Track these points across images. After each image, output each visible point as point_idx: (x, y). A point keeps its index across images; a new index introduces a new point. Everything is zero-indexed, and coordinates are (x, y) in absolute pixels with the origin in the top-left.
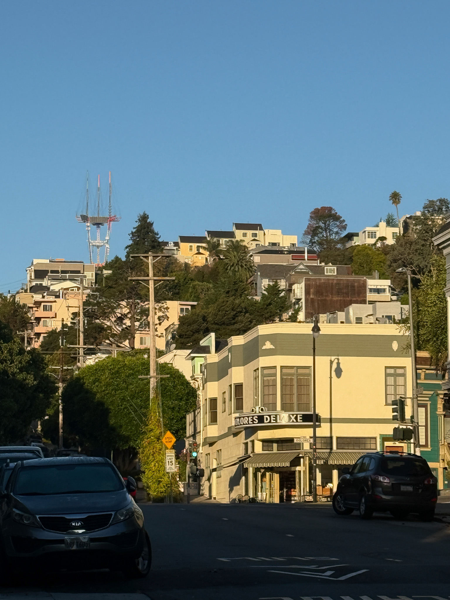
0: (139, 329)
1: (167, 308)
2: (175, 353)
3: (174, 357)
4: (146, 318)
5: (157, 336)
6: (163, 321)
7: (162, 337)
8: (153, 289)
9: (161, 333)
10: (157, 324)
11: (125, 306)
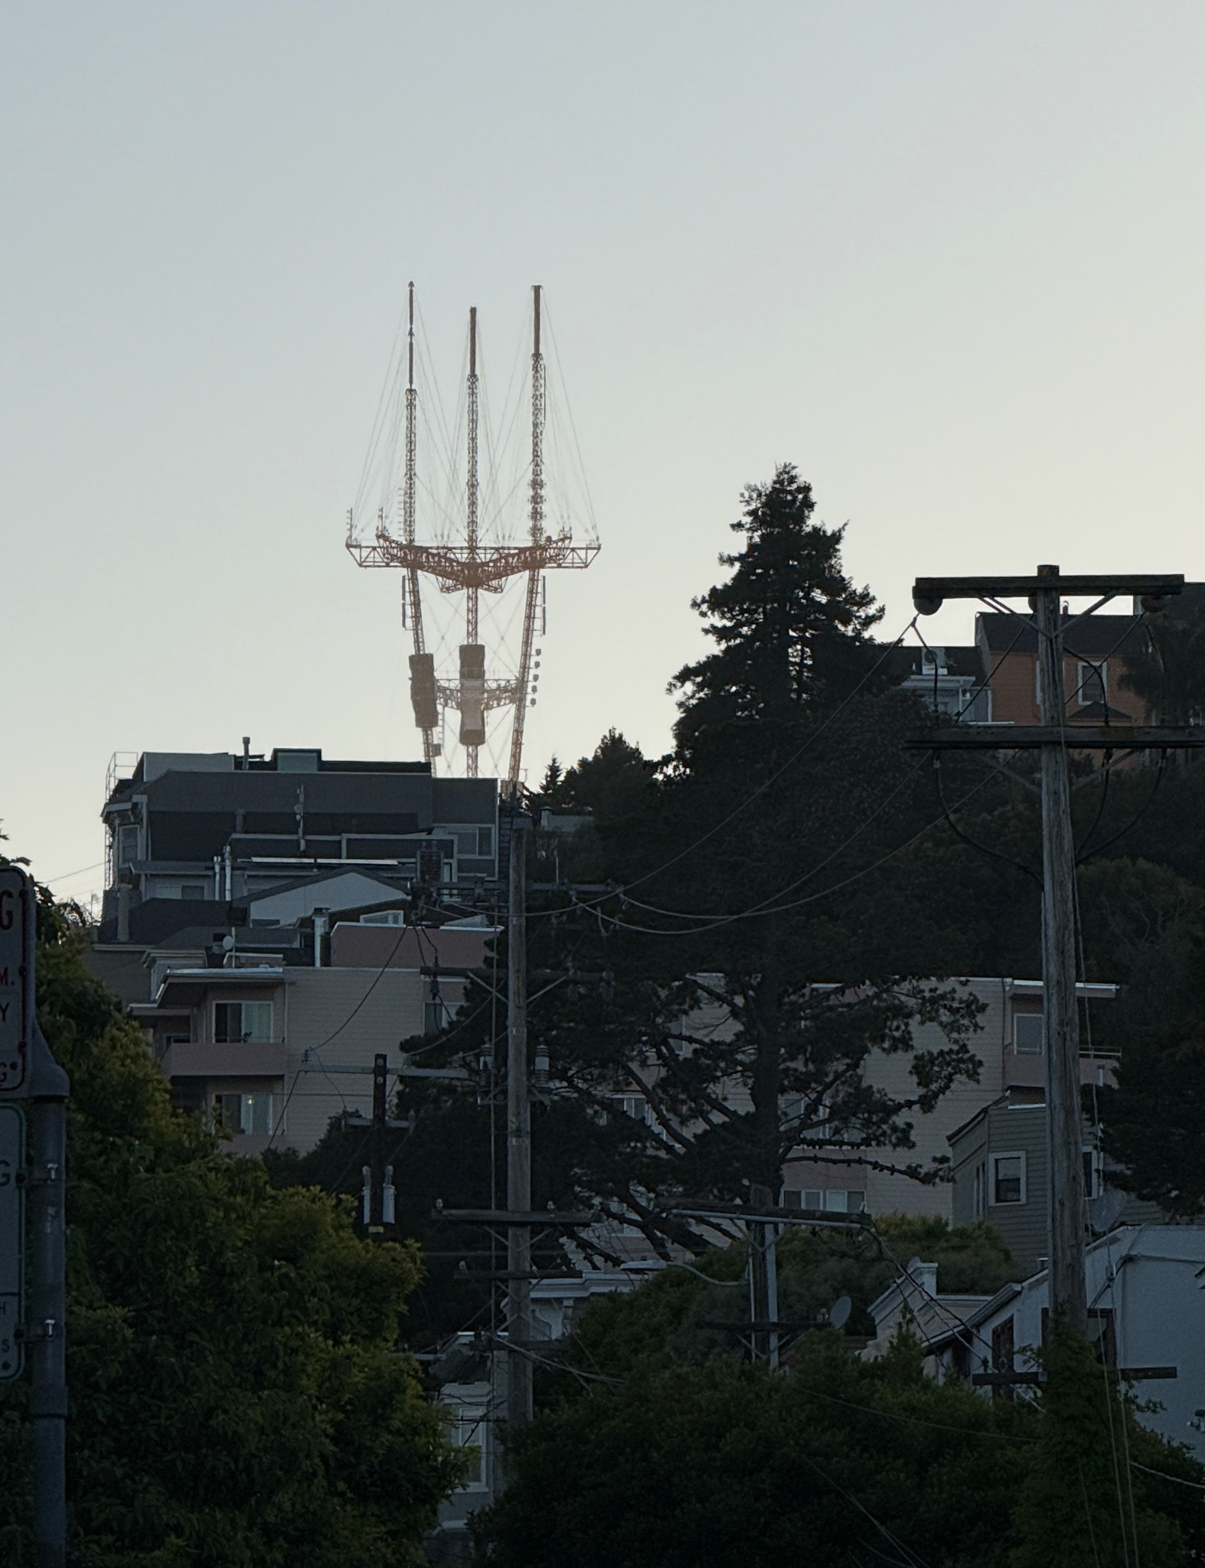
0: (808, 1134)
1: (973, 1007)
2: (1130, 1249)
3: (1124, 1273)
4: (846, 1071)
5: (912, 1172)
6: (947, 1087)
7: (942, 1179)
8: (1063, 807)
9: (935, 1159)
10: (909, 1104)
11: (719, 998)
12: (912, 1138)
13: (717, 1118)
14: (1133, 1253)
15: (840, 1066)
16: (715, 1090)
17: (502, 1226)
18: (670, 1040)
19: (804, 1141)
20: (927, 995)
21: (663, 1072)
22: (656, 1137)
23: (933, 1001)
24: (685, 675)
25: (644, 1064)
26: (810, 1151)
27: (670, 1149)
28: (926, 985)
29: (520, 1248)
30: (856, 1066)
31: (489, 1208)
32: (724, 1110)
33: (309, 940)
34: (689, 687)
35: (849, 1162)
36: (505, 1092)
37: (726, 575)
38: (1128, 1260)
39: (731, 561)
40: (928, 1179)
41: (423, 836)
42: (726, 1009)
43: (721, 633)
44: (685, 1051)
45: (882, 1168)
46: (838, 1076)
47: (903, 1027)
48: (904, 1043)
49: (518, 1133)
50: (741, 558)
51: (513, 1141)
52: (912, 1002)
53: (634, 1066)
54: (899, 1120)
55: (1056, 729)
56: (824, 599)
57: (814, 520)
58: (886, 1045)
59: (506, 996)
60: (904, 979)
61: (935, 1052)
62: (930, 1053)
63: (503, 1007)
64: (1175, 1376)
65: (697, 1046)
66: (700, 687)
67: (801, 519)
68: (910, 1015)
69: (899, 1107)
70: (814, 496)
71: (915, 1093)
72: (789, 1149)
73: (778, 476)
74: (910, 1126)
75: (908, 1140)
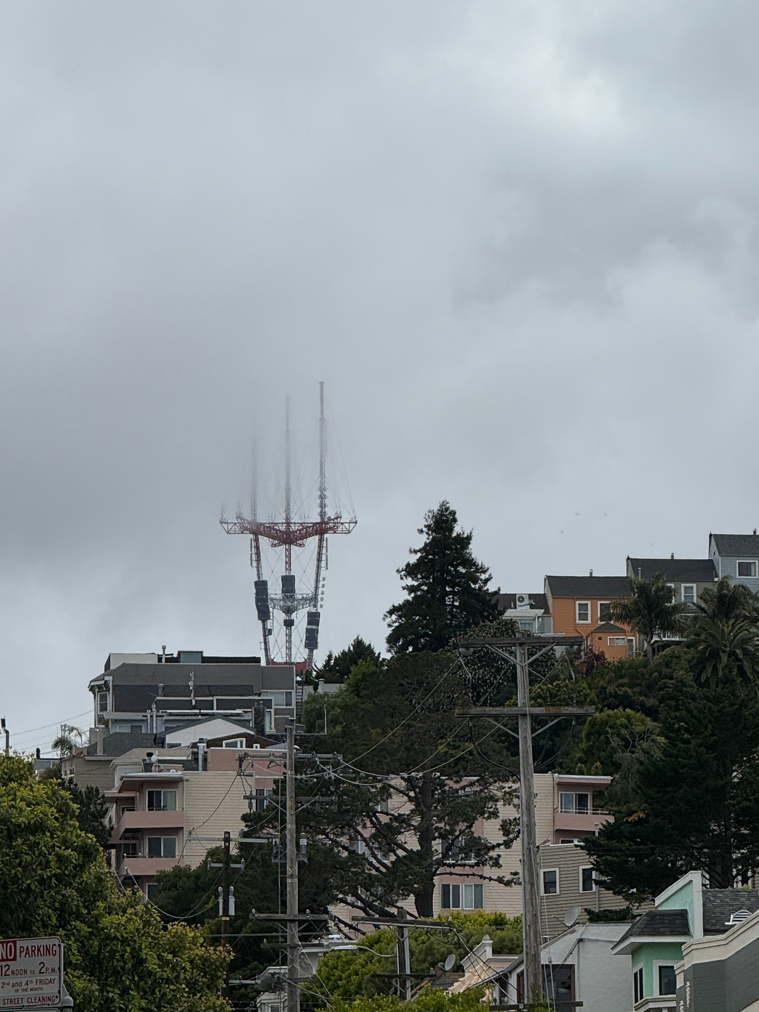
0: (446, 861)
2: (581, 935)
3: (578, 947)
4: (466, 829)
5: (500, 880)
6: (518, 836)
7: (515, 883)
8: (528, 745)
9: (512, 873)
10: (499, 845)
11: (401, 792)
12: (500, 862)
13: (401, 853)
14: (583, 937)
15: (462, 826)
16: (401, 838)
17: (284, 922)
18: (377, 814)
19: (445, 864)
20: (507, 790)
21: (374, 830)
22: (371, 864)
23: (510, 793)
24: (391, 612)
25: (364, 826)
26: (448, 870)
27: (377, 869)
28: (506, 785)
29: (293, 933)
30: (470, 826)
31: (278, 913)
32: (405, 849)
33: (195, 754)
34: (394, 617)
35: (468, 875)
36: (285, 856)
37: (413, 559)
38: (580, 940)
39: (416, 552)
40: (508, 884)
41: (256, 698)
42: (406, 798)
43: (411, 589)
44: (384, 819)
45: (485, 878)
46: (461, 832)
47: (494, 807)
48: (495, 814)
49: (292, 876)
50: (420, 551)
51: (289, 881)
52: (499, 794)
53: (359, 828)
54: (493, 854)
55: (524, 709)
56: (464, 571)
57: (457, 529)
58: (486, 815)
59: (286, 810)
60: (495, 782)
61: (512, 819)
62: (510, 820)
63: (284, 814)
64: (582, 1006)
65: (390, 816)
66: (400, 617)
67: (451, 529)
68: (497, 800)
69: (493, 848)
70: (457, 516)
71: (501, 839)
72: (437, 869)
73: (441, 506)
74: (499, 856)
75: (499, 863)
